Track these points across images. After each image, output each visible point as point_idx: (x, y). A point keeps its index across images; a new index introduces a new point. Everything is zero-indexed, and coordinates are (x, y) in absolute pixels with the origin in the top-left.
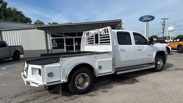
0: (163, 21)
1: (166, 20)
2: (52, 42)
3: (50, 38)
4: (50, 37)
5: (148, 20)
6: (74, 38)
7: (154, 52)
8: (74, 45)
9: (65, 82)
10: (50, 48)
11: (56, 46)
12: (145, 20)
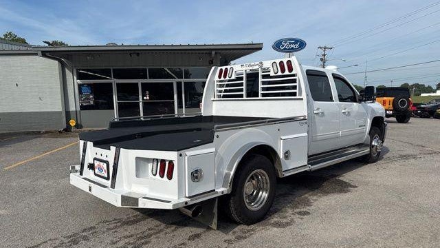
0: (321, 52)
1: (327, 51)
2: (80, 93)
3: (73, 82)
4: (75, 78)
5: (292, 48)
6: (140, 82)
7: (369, 120)
8: (141, 100)
9: (225, 193)
10: (72, 108)
11: (92, 103)
12: (285, 49)
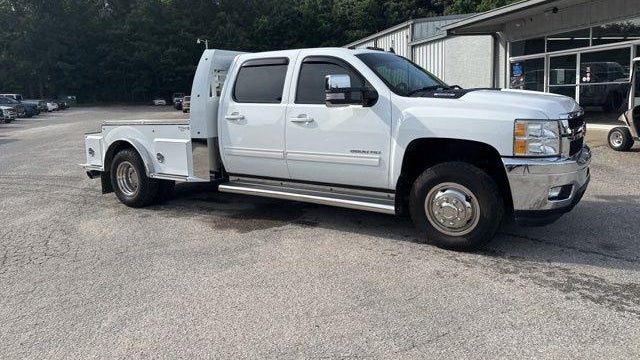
2: (512, 75)
3: (506, 59)
4: (508, 55)
6: (578, 51)
8: (578, 82)
